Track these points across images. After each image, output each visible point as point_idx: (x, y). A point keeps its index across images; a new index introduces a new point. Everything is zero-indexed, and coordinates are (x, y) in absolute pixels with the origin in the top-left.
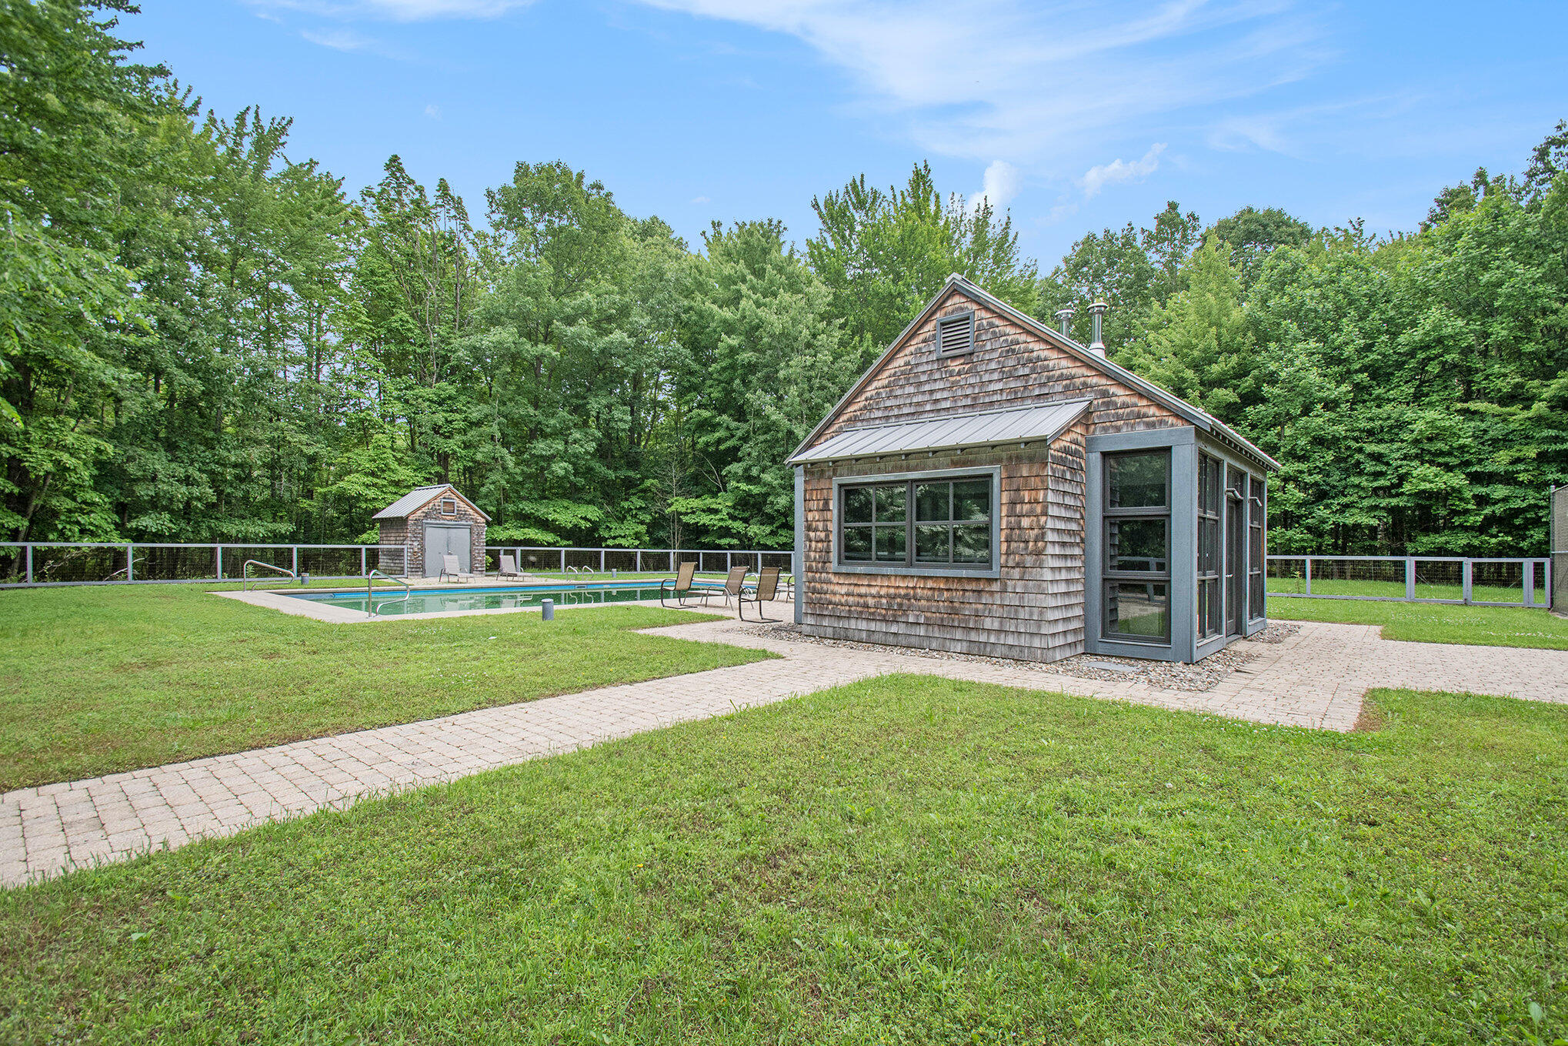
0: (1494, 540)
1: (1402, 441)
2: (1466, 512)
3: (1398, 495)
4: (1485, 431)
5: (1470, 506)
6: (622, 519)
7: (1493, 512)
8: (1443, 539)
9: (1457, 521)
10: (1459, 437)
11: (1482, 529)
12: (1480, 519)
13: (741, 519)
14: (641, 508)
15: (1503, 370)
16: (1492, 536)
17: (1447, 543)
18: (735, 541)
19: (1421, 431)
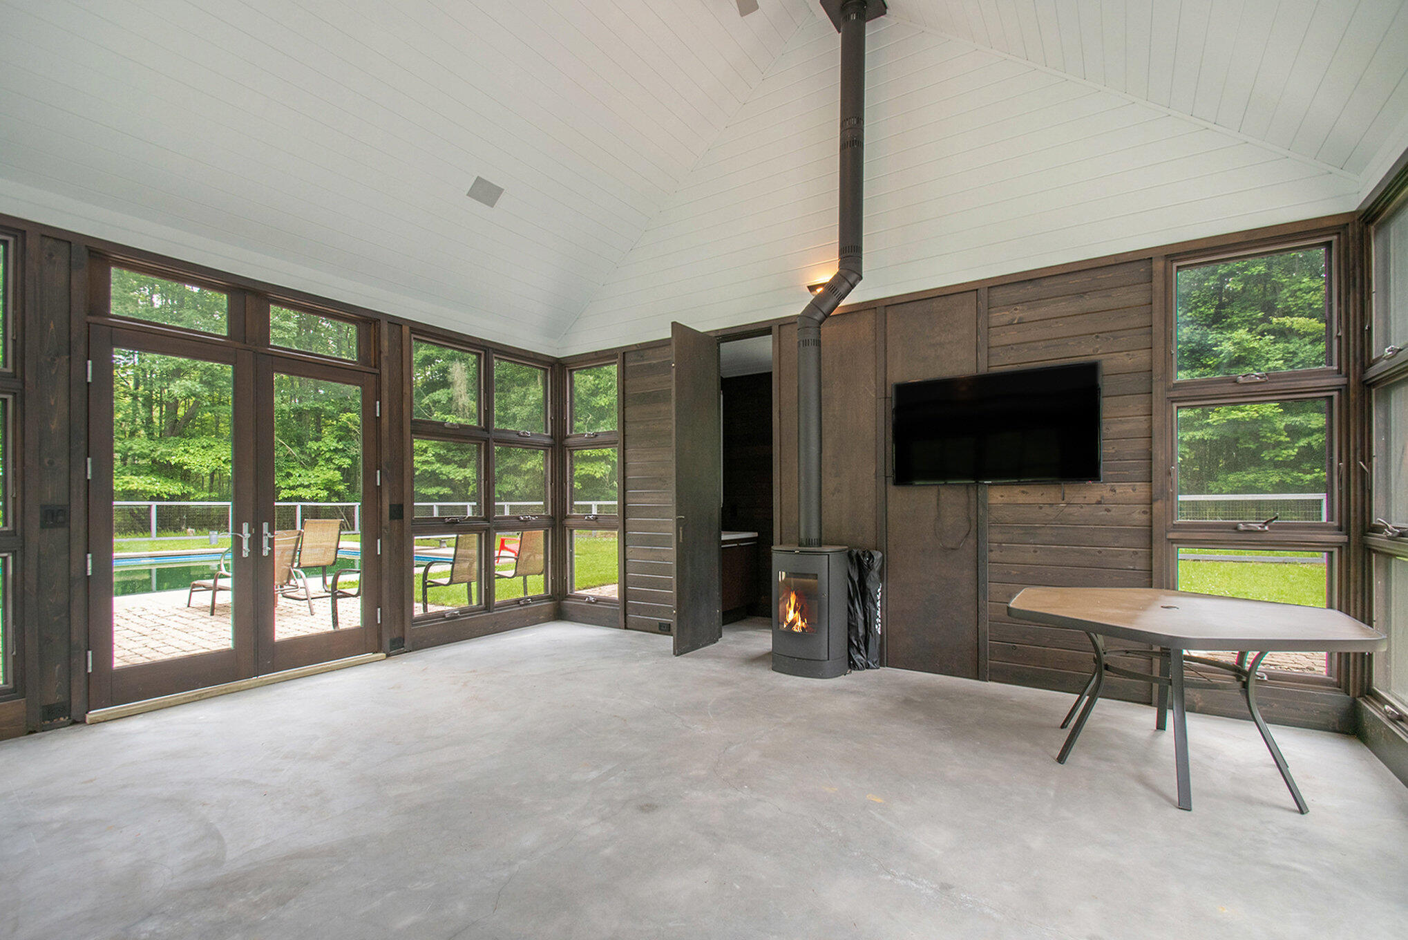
0: (1309, 477)
1: (1205, 366)
2: (1278, 444)
3: (1202, 427)
4: (1295, 354)
5: (1282, 438)
6: (313, 463)
7: (1309, 444)
8: (1251, 477)
9: (1266, 455)
10: (1268, 360)
11: (1294, 464)
12: (1294, 452)
13: (455, 462)
14: (336, 450)
15: (1312, 284)
16: (1306, 472)
17: (1256, 481)
18: (446, 490)
19: (1229, 352)
